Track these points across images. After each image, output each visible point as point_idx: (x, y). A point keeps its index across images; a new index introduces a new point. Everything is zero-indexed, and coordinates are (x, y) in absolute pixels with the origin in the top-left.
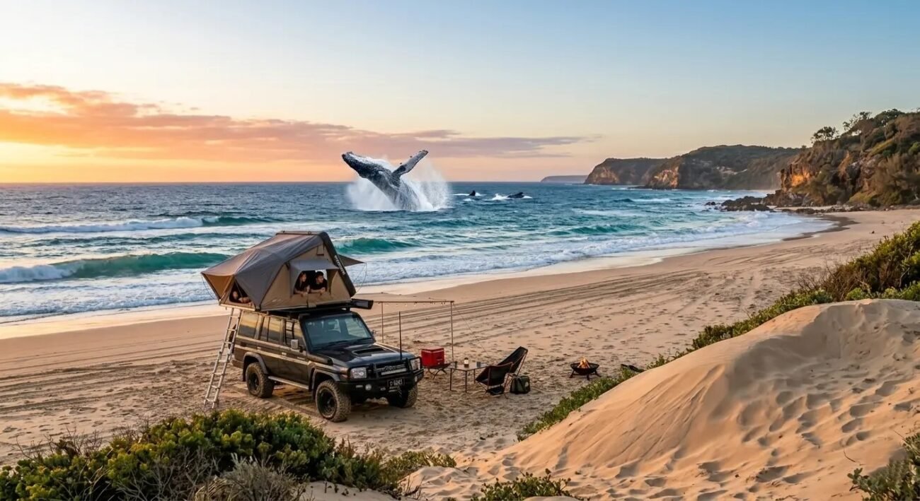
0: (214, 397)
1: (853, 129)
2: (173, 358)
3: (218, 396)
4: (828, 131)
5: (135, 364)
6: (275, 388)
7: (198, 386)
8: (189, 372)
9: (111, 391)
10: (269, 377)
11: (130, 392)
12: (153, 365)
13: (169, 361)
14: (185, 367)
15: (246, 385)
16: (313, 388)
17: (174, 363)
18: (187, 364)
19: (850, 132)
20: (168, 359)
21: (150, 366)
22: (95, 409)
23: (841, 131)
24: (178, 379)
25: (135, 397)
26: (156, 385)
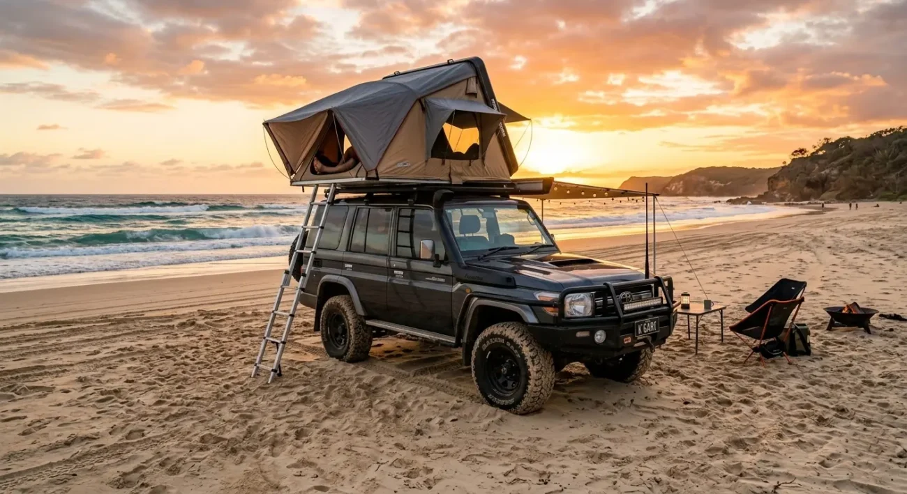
0: (273, 362)
1: (821, 149)
2: (201, 308)
3: (279, 361)
4: (802, 151)
5: (147, 315)
6: (374, 343)
7: (237, 344)
8: (223, 323)
9: (96, 353)
10: (369, 322)
11: (128, 354)
12: (173, 316)
13: (196, 311)
14: (216, 318)
15: (319, 339)
16: (464, 340)
17: (202, 313)
18: (218, 314)
19: (817, 151)
20: (195, 309)
21: (169, 317)
22: (51, 390)
23: (811, 150)
24: (207, 334)
25: (133, 364)
26: (172, 343)
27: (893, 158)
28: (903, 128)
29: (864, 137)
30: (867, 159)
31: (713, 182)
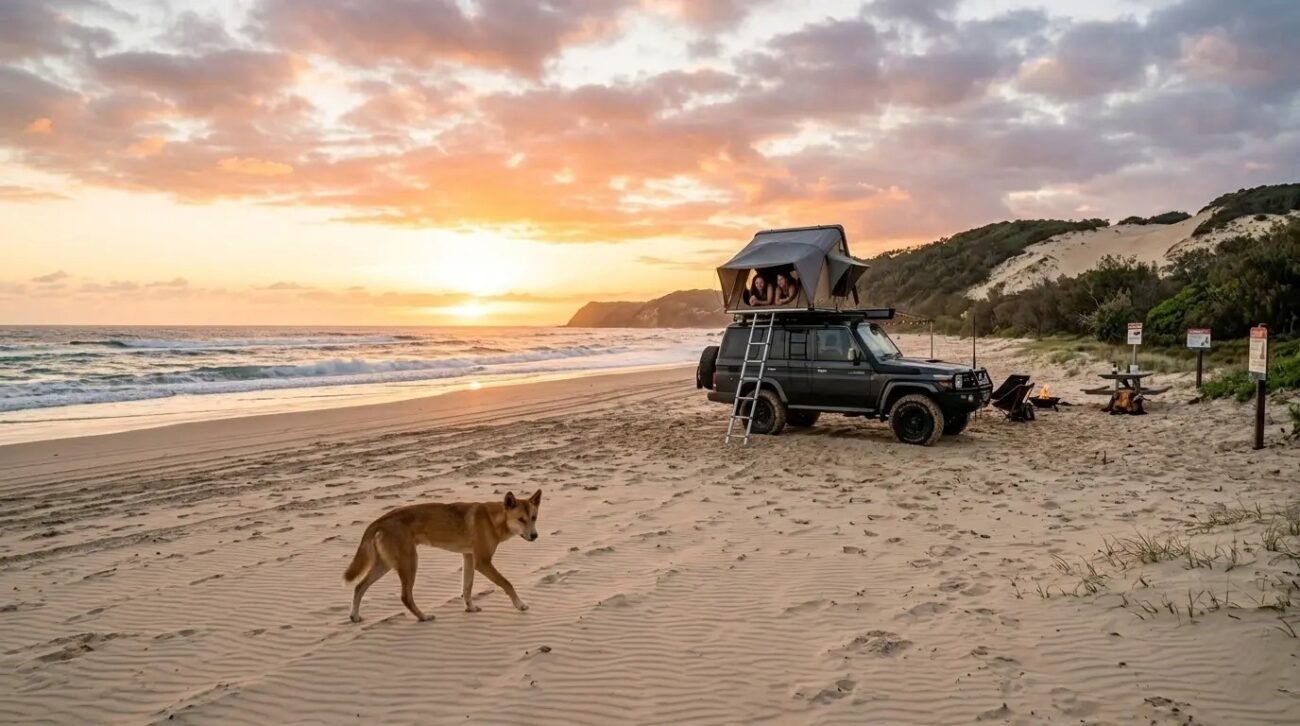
27: (904, 282)
28: (912, 249)
29: (871, 258)
30: (876, 284)
31: (695, 310)
